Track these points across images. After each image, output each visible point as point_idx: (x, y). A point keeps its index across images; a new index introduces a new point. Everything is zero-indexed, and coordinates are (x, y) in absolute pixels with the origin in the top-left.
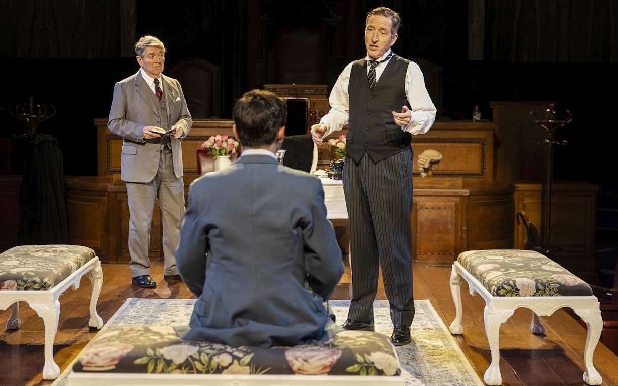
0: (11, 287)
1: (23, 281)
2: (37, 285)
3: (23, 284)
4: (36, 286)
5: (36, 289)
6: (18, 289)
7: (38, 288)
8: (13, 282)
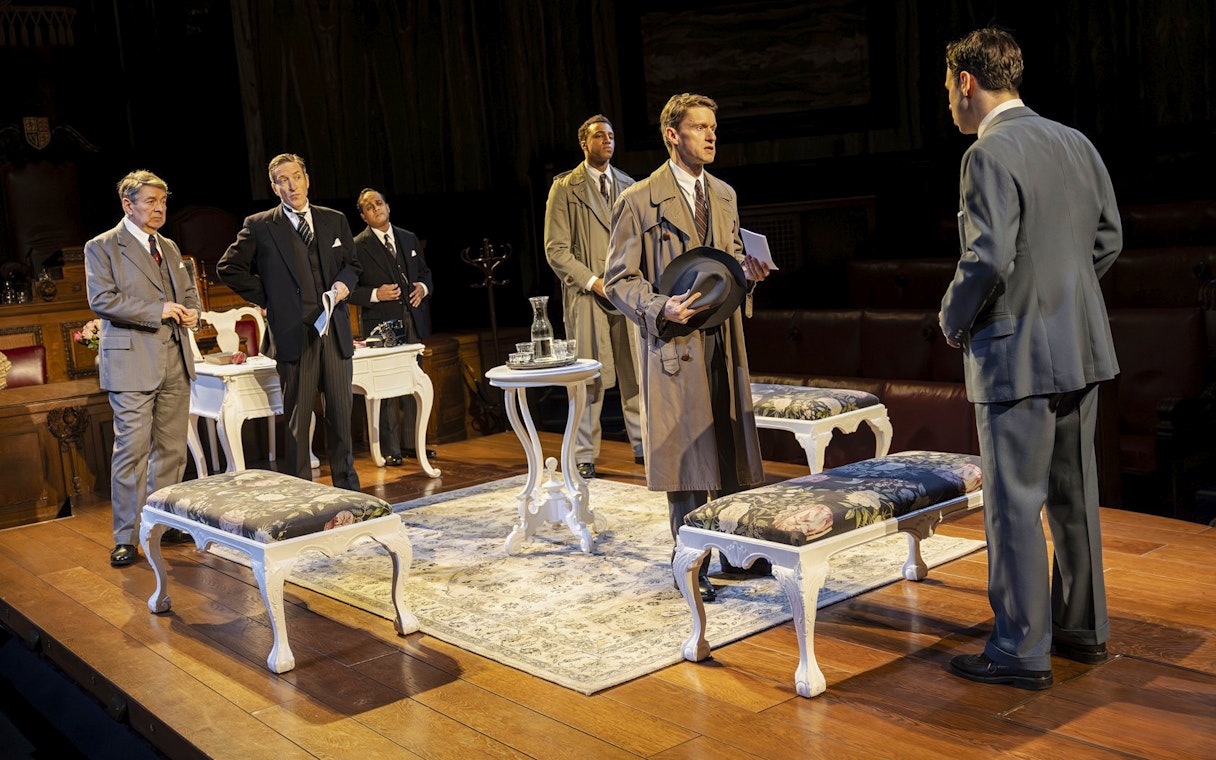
0: (347, 521)
1: (357, 509)
2: (378, 510)
3: (360, 512)
4: (377, 512)
5: (377, 517)
6: (356, 522)
7: (379, 514)
8: (347, 514)
